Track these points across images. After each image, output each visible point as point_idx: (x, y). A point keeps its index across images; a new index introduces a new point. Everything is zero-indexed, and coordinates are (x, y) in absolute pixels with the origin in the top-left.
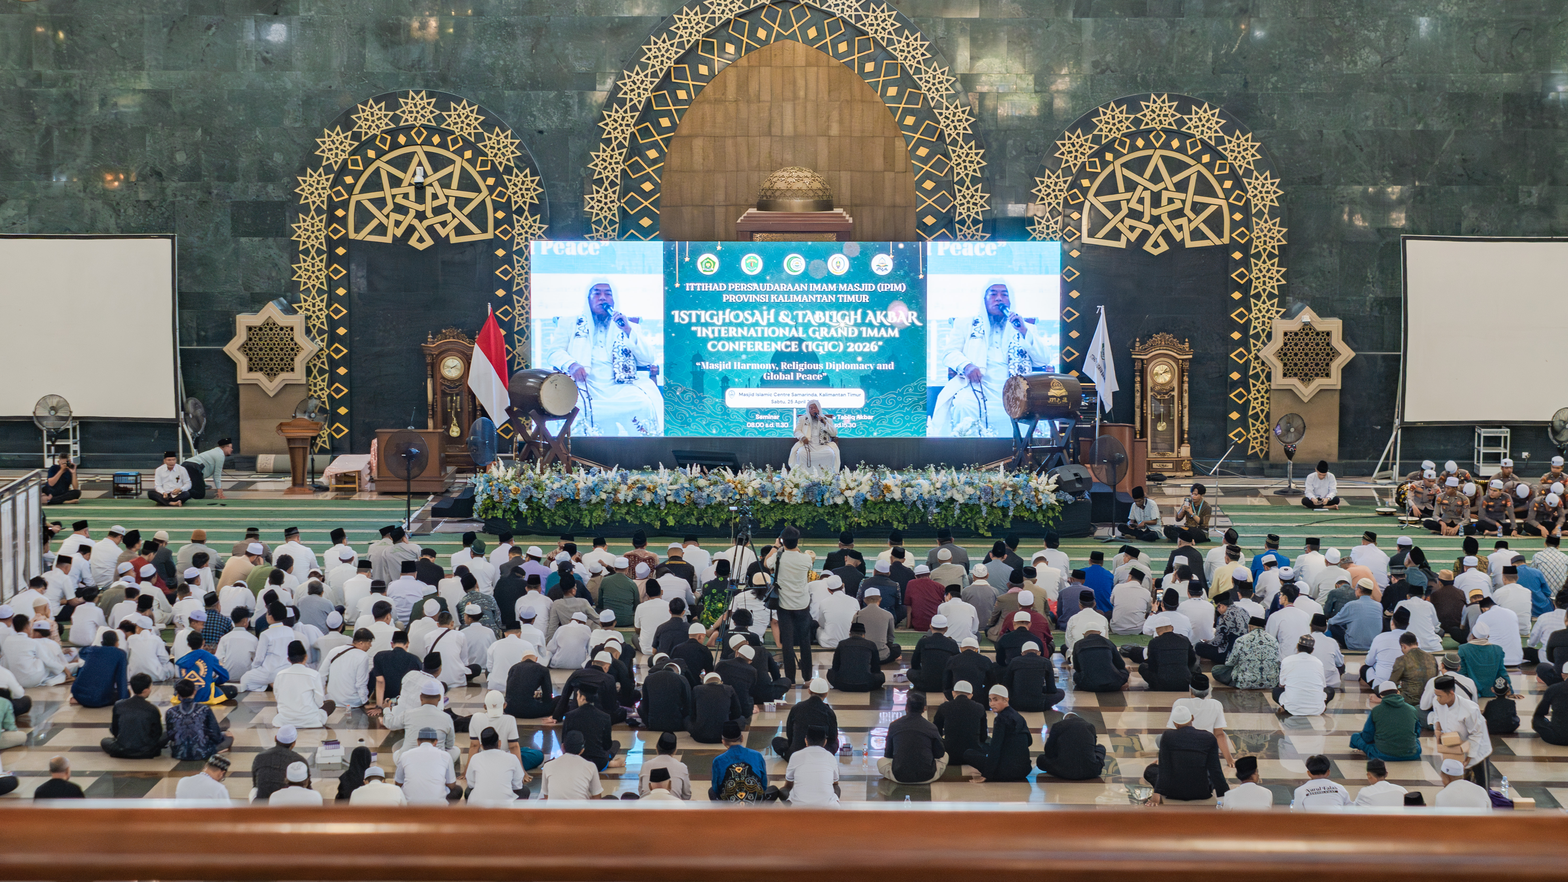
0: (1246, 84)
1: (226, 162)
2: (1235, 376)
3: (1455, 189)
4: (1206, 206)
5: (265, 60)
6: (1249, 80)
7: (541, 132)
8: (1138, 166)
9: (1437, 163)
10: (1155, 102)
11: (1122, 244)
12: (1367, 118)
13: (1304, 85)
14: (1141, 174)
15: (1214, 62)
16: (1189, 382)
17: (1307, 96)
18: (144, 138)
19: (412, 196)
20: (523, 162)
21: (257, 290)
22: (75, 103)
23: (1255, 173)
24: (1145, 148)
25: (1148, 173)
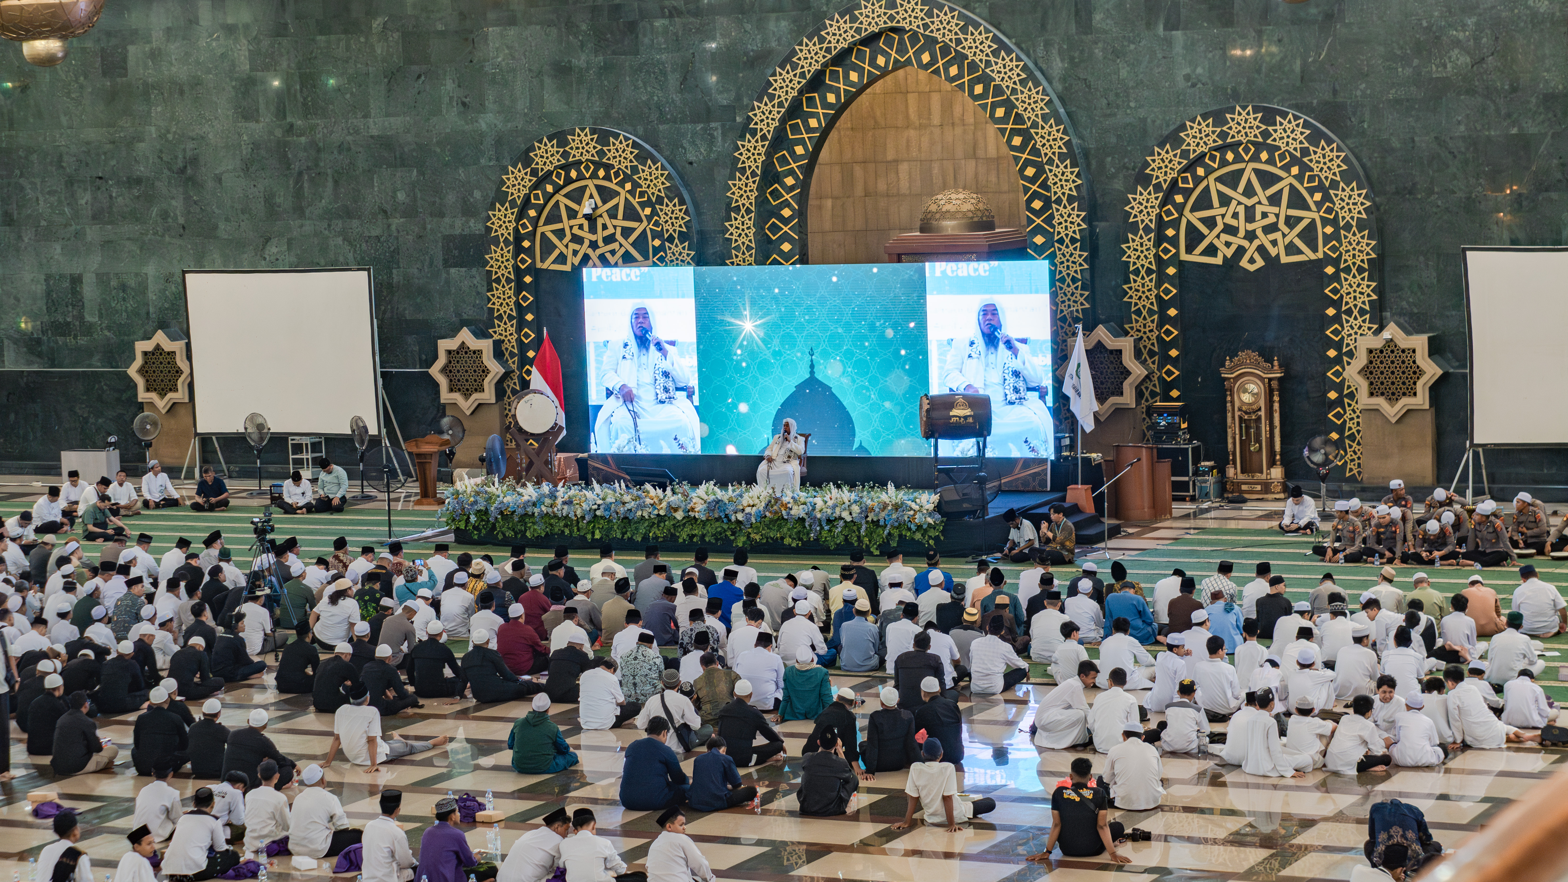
0: (1335, 92)
1: (437, 200)
2: (1333, 395)
3: (1554, 195)
4: (1300, 219)
5: (464, 104)
6: (1337, 87)
7: (691, 163)
8: (1232, 180)
9: (1534, 168)
10: (1240, 114)
11: (1218, 260)
12: (1459, 123)
13: (1393, 91)
14: (1235, 188)
15: (1303, 72)
16: (1280, 402)
17: (1397, 101)
18: (372, 179)
19: (586, 227)
20: (673, 193)
21: (465, 317)
22: (319, 151)
23: (1342, 184)
24: (1235, 162)
25: (1241, 187)
